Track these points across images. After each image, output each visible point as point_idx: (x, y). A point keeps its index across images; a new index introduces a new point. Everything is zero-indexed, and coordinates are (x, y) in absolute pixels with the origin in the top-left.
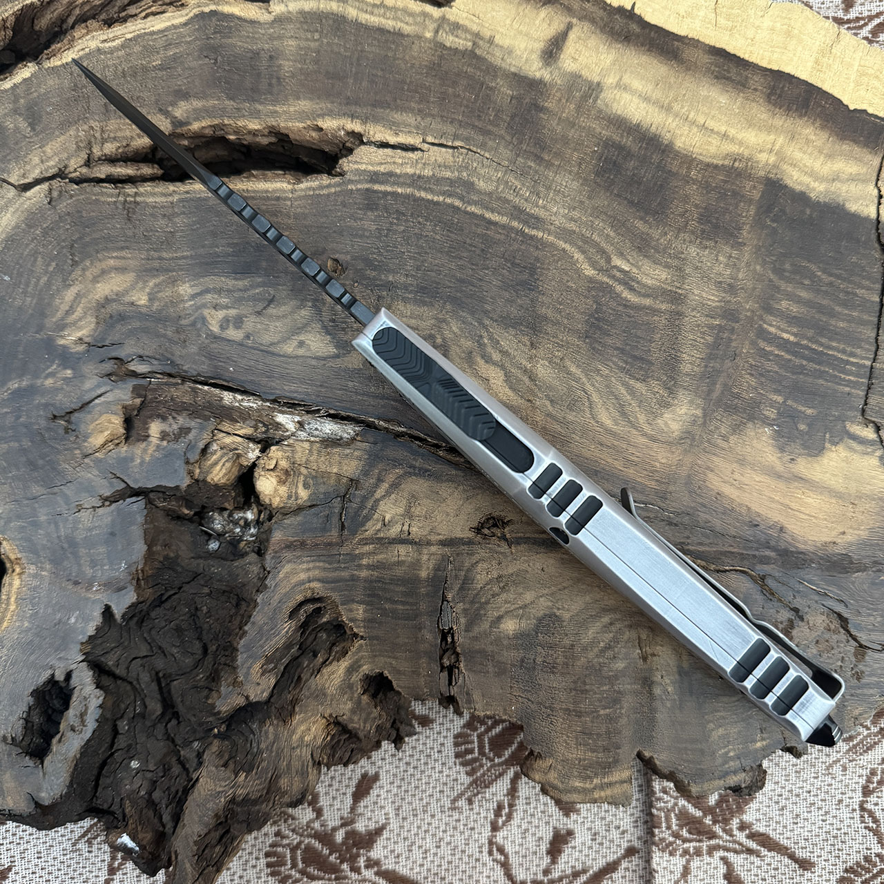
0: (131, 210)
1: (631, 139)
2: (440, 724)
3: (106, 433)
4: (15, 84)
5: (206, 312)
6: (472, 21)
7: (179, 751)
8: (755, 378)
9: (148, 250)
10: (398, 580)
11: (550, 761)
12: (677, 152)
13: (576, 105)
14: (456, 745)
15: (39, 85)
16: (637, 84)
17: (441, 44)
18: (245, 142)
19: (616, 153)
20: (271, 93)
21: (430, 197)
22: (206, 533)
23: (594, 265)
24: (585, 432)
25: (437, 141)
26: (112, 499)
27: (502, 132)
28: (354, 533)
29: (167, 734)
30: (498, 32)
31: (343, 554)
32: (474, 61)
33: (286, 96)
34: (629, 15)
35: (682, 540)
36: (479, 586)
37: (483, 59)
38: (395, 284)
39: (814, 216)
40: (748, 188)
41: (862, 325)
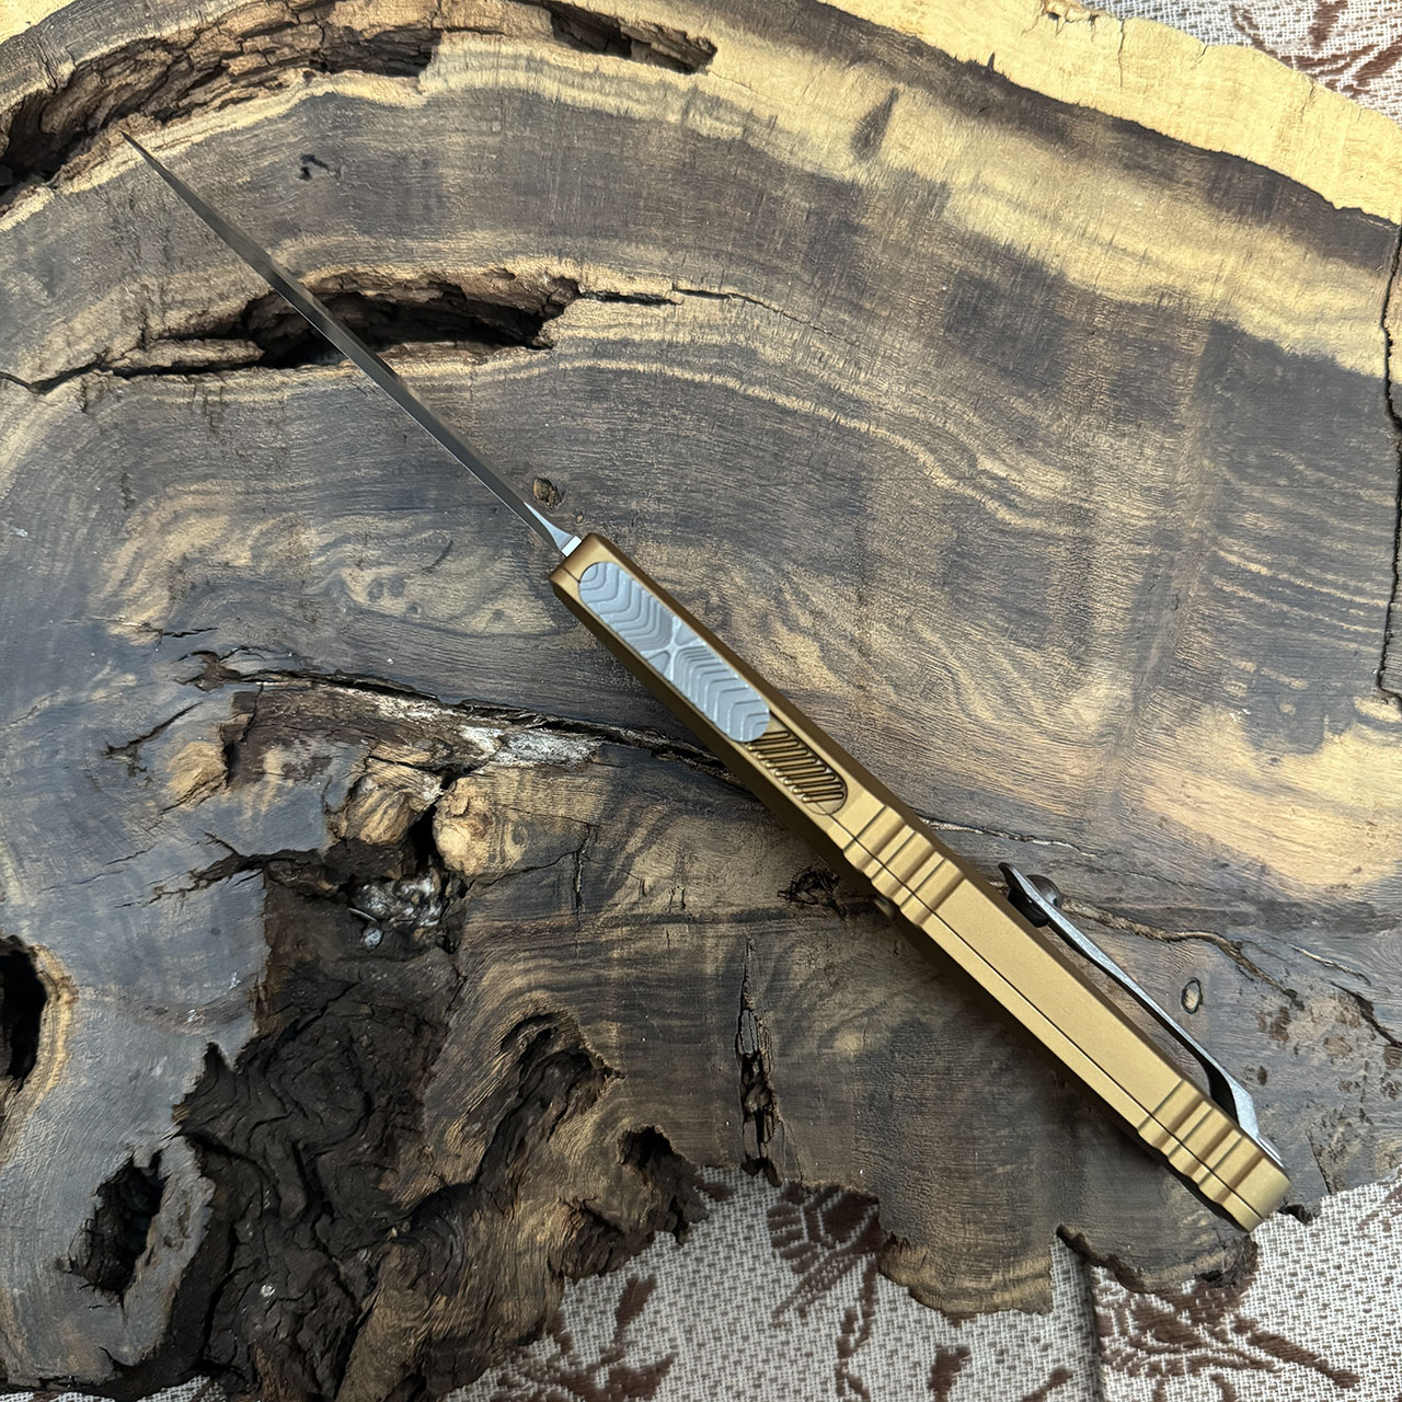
0: (215, 416)
1: (997, 270)
2: (744, 1196)
3: (195, 772)
4: (18, 223)
5: (345, 573)
6: (741, 93)
7: (337, 1267)
8: (1211, 636)
9: (247, 478)
10: (670, 980)
11: (923, 1251)
12: (1073, 287)
13: (910, 220)
14: (773, 1226)
15: (57, 223)
16: (1003, 183)
17: (693, 131)
18: (391, 301)
19: (976, 293)
20: (431, 223)
21: (688, 375)
22: (360, 918)
23: (950, 470)
24: (949, 735)
25: (694, 288)
26: (211, 876)
27: (797, 268)
28: (597, 909)
29: (314, 1237)
30: (782, 110)
31: (582, 944)
32: (747, 156)
33: (452, 225)
34: (986, 74)
35: (1111, 895)
36: (798, 984)
37: (760, 153)
38: (641, 515)
39: (1289, 378)
40: (1184, 339)
41: (1370, 544)
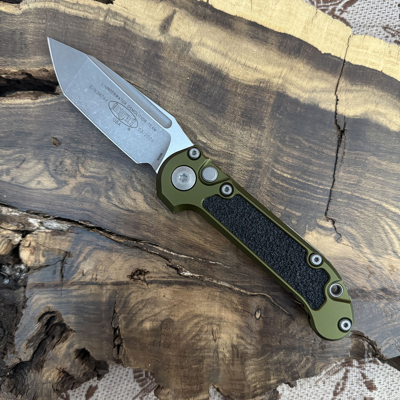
1: (206, 73)
6: (124, 11)
10: (91, 303)
11: (168, 390)
12: (231, 79)
13: (178, 55)
14: (135, 372)
16: (209, 43)
17: (108, 23)
18: (10, 78)
19: (199, 80)
20: (22, 53)
22: (3, 275)
24: (185, 225)
27: (140, 70)
28: (68, 279)
30: (137, 17)
31: (64, 290)
32: (125, 32)
33: (29, 54)
34: (207, 5)
35: (234, 280)
36: (132, 305)
37: (129, 31)
38: (86, 151)
39: (302, 111)
40: (267, 97)
41: (326, 168)
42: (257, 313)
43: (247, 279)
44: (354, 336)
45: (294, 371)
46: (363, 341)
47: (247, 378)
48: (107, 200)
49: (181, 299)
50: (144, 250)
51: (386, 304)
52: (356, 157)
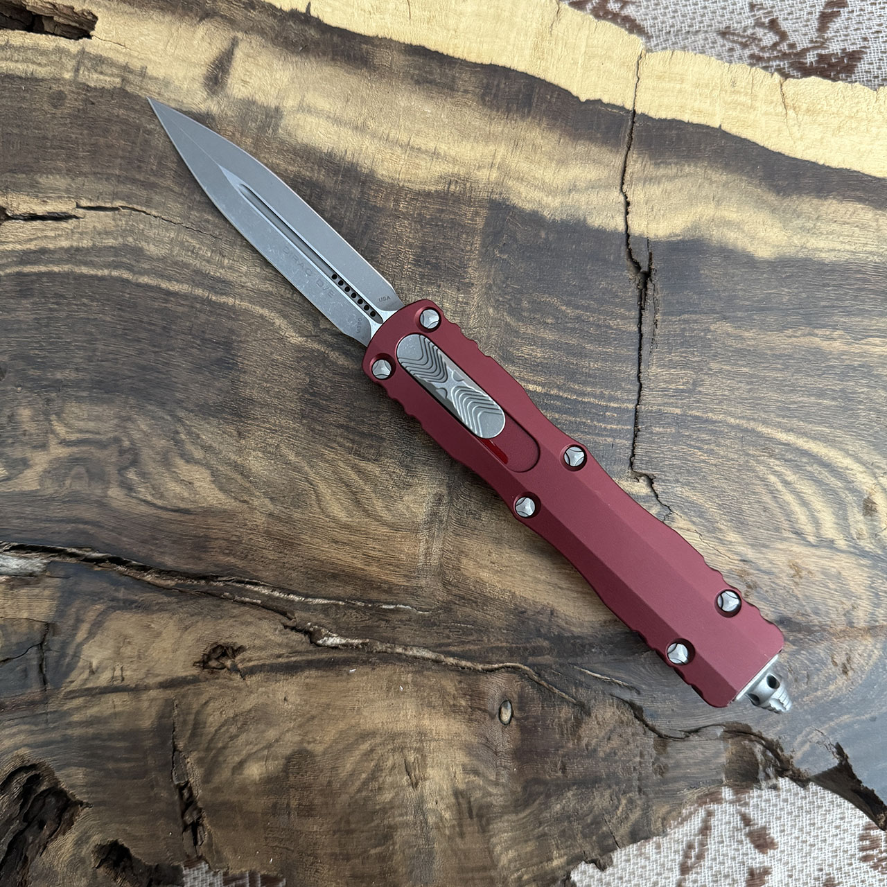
1: (323, 173)
6: (117, 51)
10: (118, 734)
12: (383, 182)
13: (252, 138)
16: (323, 104)
17: (84, 84)
21: (92, 272)
23: (299, 330)
24: (315, 529)
25: (92, 204)
27: (169, 183)
28: (57, 687)
30: (150, 61)
31: (51, 712)
32: (126, 101)
34: (305, 18)
35: (442, 641)
36: (213, 730)
37: (135, 96)
38: (65, 383)
39: (551, 239)
40: (469, 215)
41: (620, 361)
42: (503, 709)
43: (472, 634)
44: (729, 735)
45: (603, 833)
46: (751, 744)
47: (498, 861)
48: (126, 491)
49: (324, 700)
50: (226, 599)
51: (792, 654)
52: (684, 328)
